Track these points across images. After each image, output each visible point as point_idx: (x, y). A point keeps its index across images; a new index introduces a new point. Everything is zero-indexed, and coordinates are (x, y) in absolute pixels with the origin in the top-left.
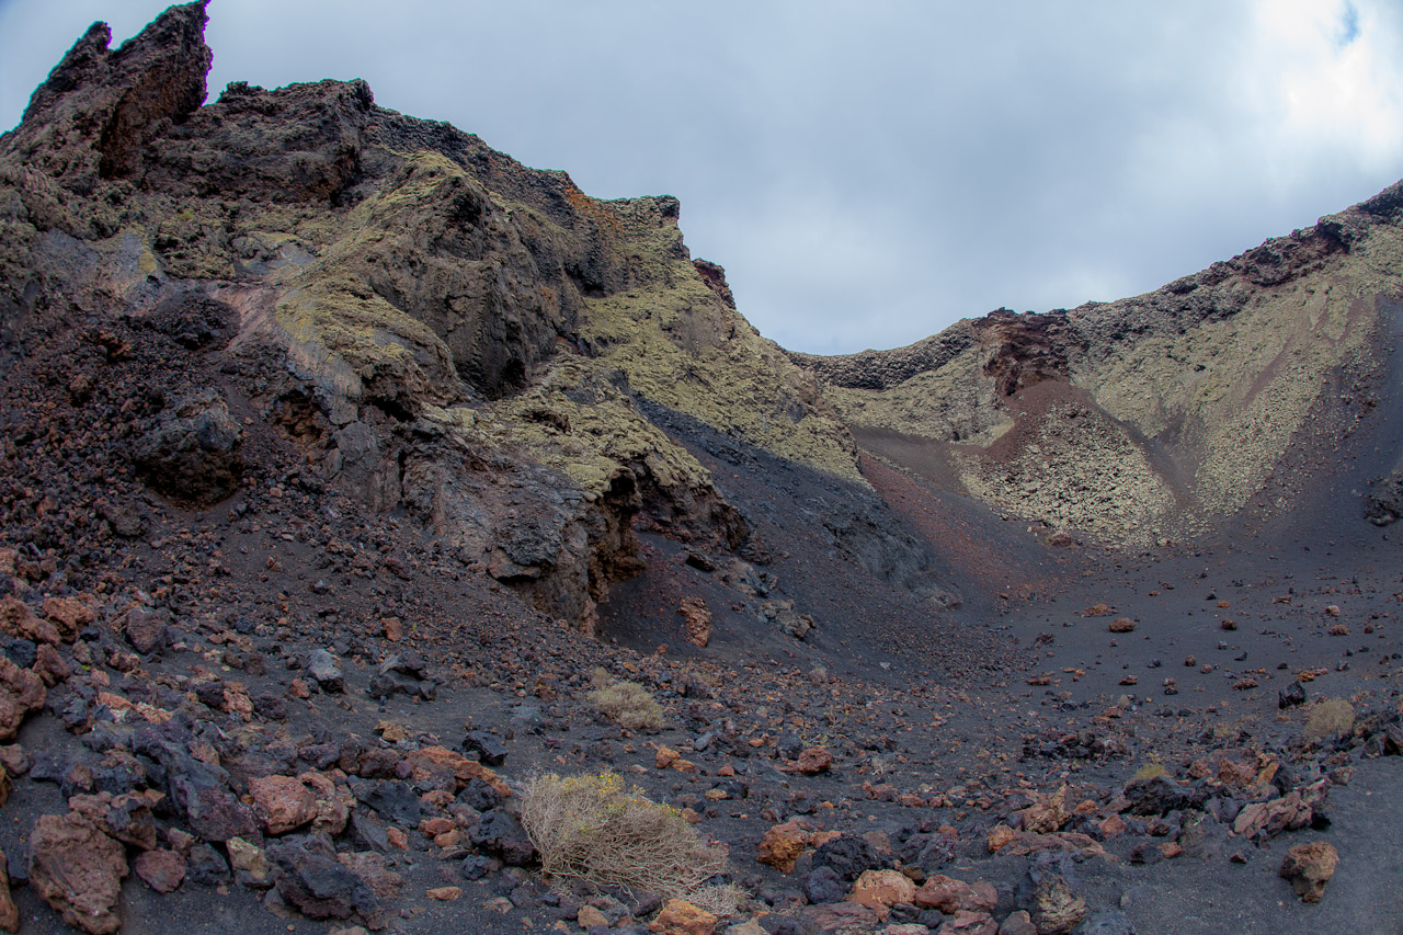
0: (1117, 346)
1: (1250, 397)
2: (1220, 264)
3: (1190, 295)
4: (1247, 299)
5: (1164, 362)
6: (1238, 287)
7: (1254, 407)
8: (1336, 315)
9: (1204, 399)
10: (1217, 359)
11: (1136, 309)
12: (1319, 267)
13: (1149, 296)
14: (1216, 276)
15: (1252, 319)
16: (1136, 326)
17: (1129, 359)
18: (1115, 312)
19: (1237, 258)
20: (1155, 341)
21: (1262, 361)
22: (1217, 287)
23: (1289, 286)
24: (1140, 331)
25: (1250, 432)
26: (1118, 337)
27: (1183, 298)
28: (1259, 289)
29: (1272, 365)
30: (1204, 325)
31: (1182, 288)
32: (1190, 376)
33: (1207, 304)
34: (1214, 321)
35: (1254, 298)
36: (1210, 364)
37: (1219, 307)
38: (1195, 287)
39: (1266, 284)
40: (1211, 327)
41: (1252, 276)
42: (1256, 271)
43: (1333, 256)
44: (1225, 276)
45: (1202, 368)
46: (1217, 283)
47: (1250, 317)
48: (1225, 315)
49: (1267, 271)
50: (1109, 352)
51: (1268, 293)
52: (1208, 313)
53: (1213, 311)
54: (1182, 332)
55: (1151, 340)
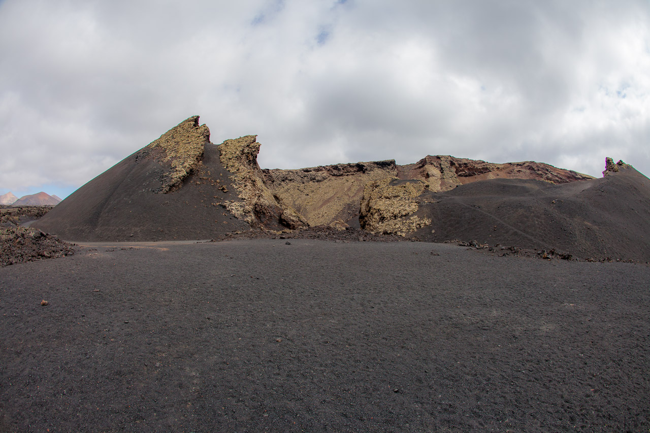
0: (283, 183)
1: (321, 206)
2: (321, 167)
3: (309, 173)
4: (327, 178)
5: (296, 190)
6: (324, 174)
7: (322, 210)
8: (353, 190)
9: (307, 204)
10: (313, 193)
11: (291, 173)
12: (353, 174)
13: (296, 170)
14: (318, 170)
15: (326, 184)
16: (290, 178)
17: (286, 188)
18: (284, 173)
19: (327, 166)
20: (295, 184)
21: (326, 197)
22: (318, 173)
23: (341, 177)
24: (291, 180)
25: (320, 216)
26: (283, 181)
27: (306, 173)
28: (331, 176)
29: (329, 199)
30: (311, 182)
31: (307, 171)
32: (304, 196)
33: (313, 177)
34: (314, 182)
35: (329, 178)
36: (311, 194)
37: (317, 178)
38: (311, 171)
39: (334, 175)
40: (313, 183)
41: (330, 172)
42: (332, 171)
43: (359, 173)
44: (321, 170)
45: (308, 195)
47: (326, 183)
48: (318, 181)
49: (335, 172)
50: (280, 185)
51: (333, 178)
52: (313, 179)
53: (315, 179)
54: (303, 183)
55: (293, 183)
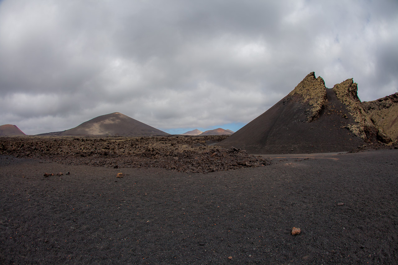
0: (369, 111)
1: (391, 126)
2: (387, 96)
4: (391, 105)
5: (377, 115)
6: (390, 102)
7: (392, 128)
9: (384, 125)
11: (372, 104)
13: (374, 101)
14: (386, 99)
16: (372, 107)
17: (371, 114)
18: (369, 104)
19: (390, 95)
21: (393, 118)
22: (386, 101)
24: (373, 109)
25: (392, 133)
26: (369, 109)
27: (380, 103)
28: (394, 103)
29: (395, 120)
30: (384, 109)
31: (380, 100)
32: (382, 119)
34: (385, 108)
35: (393, 105)
36: (385, 118)
37: (386, 106)
38: (382, 101)
39: (395, 102)
41: (392, 100)
42: (393, 99)
44: (388, 99)
45: (383, 118)
46: (386, 100)
47: (392, 108)
48: (388, 107)
49: (395, 99)
51: (395, 104)
52: (384, 106)
53: (385, 106)
54: (380, 110)
55: (375, 111)
